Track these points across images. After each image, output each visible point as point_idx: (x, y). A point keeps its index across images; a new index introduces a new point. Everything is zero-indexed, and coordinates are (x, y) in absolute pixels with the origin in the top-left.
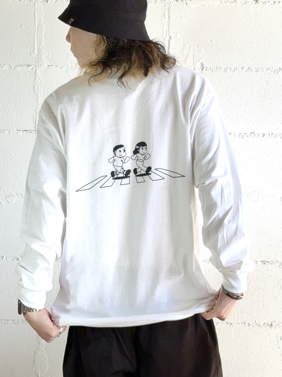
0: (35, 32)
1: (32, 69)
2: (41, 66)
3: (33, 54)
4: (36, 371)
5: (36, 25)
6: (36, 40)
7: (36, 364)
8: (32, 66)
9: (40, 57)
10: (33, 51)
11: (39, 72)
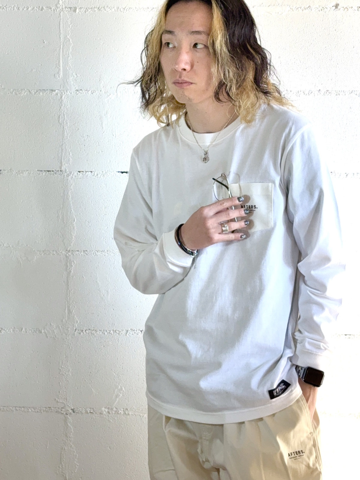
0: (60, 49)
1: (57, 94)
2: (68, 92)
3: (58, 77)
4: (62, 472)
5: (62, 40)
6: (61, 59)
7: (63, 463)
8: (57, 91)
9: (66, 80)
10: (58, 73)
11: (66, 98)
